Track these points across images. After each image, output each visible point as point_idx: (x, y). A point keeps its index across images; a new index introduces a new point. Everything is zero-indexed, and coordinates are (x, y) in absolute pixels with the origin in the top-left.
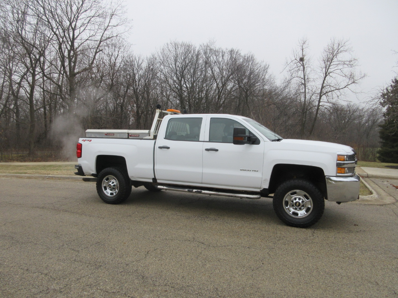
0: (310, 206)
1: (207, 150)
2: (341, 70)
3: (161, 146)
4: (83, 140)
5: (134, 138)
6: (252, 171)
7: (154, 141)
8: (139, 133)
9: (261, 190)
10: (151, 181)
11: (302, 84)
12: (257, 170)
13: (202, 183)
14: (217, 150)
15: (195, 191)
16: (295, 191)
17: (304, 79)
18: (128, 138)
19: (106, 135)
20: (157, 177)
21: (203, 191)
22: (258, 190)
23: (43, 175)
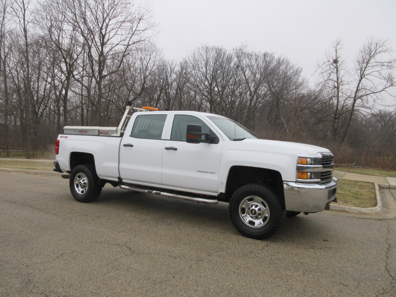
0: (267, 215)
1: (167, 149)
2: (379, 72)
3: (126, 143)
4: (61, 137)
5: (104, 135)
6: (208, 173)
7: (120, 138)
8: (108, 131)
9: (218, 195)
10: (117, 180)
11: (335, 87)
12: (213, 172)
13: (162, 184)
14: (176, 149)
15: (155, 193)
16: (253, 196)
17: (337, 82)
18: (99, 135)
19: (80, 131)
20: (122, 177)
21: (162, 193)
22: (216, 194)
23: (47, 171)
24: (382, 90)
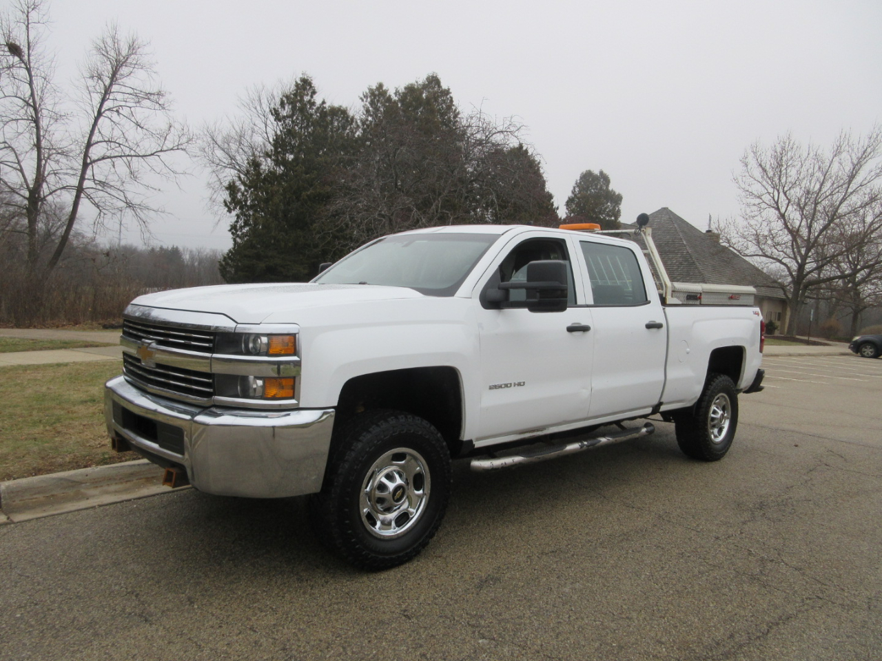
24: (153, 154)
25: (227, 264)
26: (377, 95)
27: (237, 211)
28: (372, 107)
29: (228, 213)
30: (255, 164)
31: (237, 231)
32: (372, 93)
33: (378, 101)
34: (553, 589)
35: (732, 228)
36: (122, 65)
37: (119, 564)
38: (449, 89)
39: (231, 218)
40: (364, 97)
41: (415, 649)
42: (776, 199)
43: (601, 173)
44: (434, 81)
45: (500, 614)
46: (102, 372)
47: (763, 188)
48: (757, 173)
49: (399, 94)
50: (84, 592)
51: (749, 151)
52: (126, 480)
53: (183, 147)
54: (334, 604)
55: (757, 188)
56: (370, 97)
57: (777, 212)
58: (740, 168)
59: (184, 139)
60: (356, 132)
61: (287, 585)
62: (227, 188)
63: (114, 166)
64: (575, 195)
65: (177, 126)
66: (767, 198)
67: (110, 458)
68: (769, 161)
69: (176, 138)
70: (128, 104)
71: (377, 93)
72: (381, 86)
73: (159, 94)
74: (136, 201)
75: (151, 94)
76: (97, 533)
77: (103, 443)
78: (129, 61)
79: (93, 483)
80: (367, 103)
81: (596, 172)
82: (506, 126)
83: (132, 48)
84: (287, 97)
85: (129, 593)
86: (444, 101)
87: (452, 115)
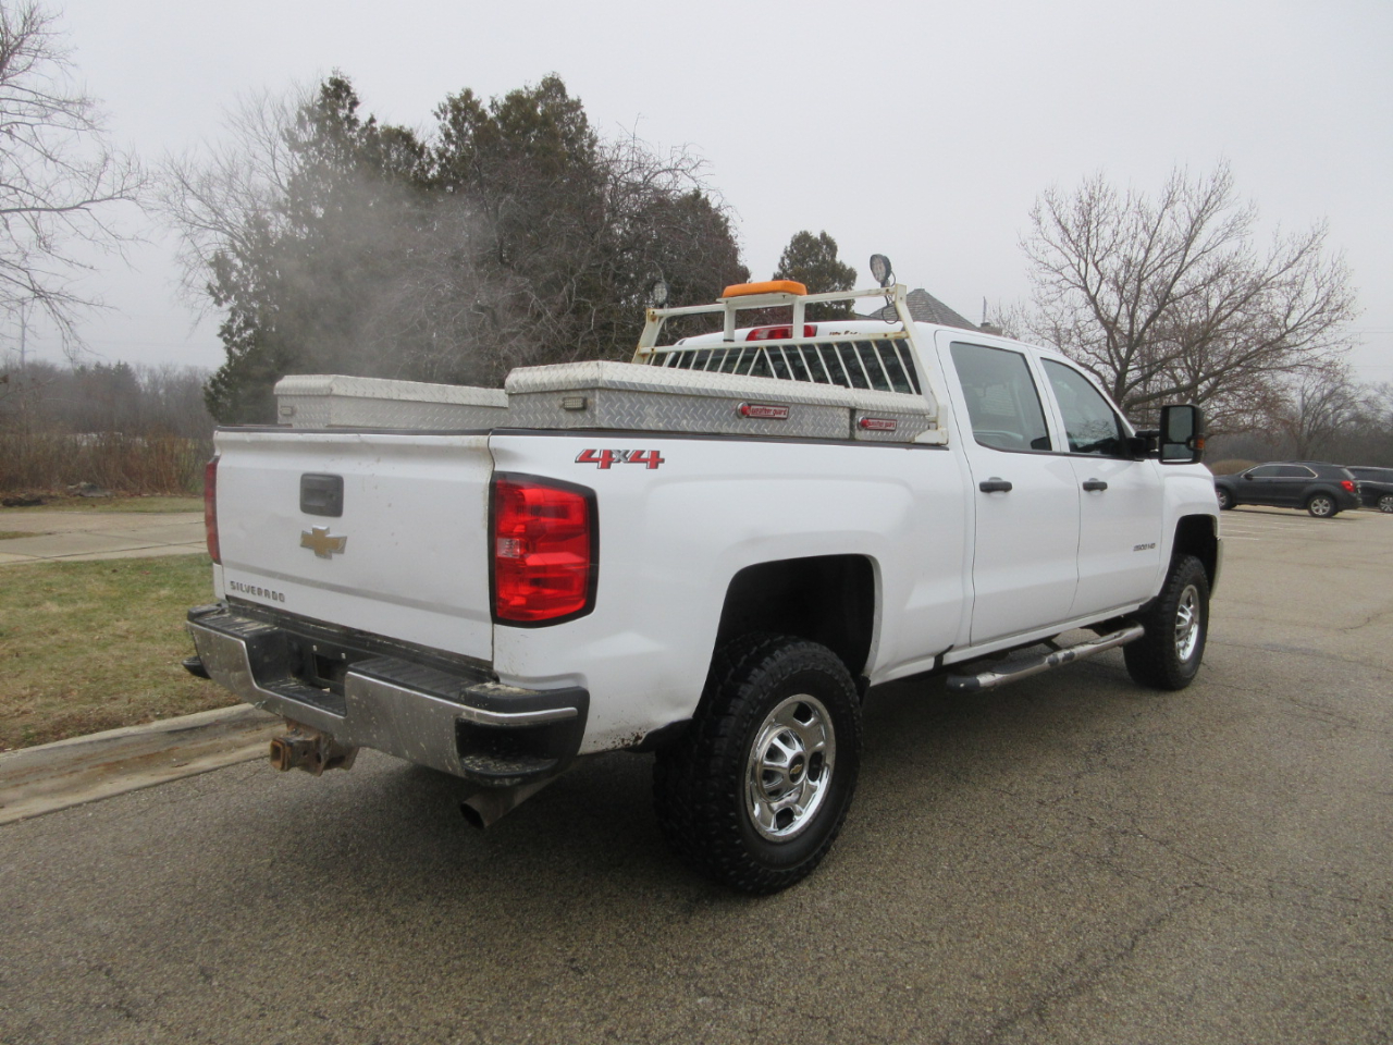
1: (1087, 488)
3: (985, 478)
4: (587, 457)
5: (879, 435)
6: (1148, 547)
8: (897, 413)
9: (1141, 607)
10: (931, 664)
13: (1066, 620)
14: (1104, 485)
16: (1186, 589)
18: (851, 440)
19: (741, 411)
21: (1075, 652)
24: (77, 207)
25: (218, 391)
26: (463, 109)
27: (233, 302)
28: (454, 128)
29: (215, 306)
30: (259, 224)
31: (232, 335)
32: (455, 106)
33: (465, 119)
34: (805, 905)
35: (1021, 319)
36: (13, 52)
37: (71, 920)
38: (579, 101)
39: (222, 315)
40: (442, 111)
41: (597, 1024)
42: (1083, 273)
43: (823, 235)
44: (554, 86)
45: (727, 952)
46: (10, 583)
47: (1064, 258)
48: (1055, 233)
49: (498, 108)
50: (12, 974)
51: (1043, 200)
52: (69, 770)
53: (132, 193)
54: (455, 958)
55: (1055, 258)
56: (452, 111)
57: (1085, 294)
58: (1030, 225)
59: (132, 181)
60: (429, 170)
61: (370, 933)
62: (211, 265)
63: (7, 226)
64: (784, 271)
65: (118, 157)
66: (1070, 272)
67: (39, 734)
68: (1071, 216)
69: (118, 178)
70: (27, 120)
71: (462, 105)
72: (468, 94)
73: (83, 102)
74: (50, 286)
75: (68, 102)
76: (25, 868)
77: (24, 708)
78: (26, 44)
79: (10, 779)
80: (447, 122)
81: (816, 234)
82: (675, 160)
83: (30, 22)
84: (310, 111)
85: (93, 969)
86: (572, 121)
87: (586, 142)
